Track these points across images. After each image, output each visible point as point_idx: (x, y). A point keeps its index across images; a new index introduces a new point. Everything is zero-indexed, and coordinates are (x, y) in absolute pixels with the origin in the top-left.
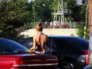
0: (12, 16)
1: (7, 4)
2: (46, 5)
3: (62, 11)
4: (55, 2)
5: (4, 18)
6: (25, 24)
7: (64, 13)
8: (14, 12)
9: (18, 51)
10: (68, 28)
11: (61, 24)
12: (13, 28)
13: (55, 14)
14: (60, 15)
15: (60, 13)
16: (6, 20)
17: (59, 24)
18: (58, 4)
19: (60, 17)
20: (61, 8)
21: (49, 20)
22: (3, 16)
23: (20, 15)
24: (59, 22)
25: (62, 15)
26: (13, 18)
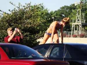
0: (29, 23)
1: (24, 12)
2: (65, 16)
3: (80, 21)
4: (74, 12)
5: (22, 26)
6: (41, 31)
7: (82, 23)
8: (31, 20)
9: (32, 56)
10: (85, 37)
11: (79, 34)
12: (30, 35)
13: (73, 24)
14: (78, 25)
15: (78, 23)
16: (23, 27)
17: (77, 33)
18: (77, 14)
19: (77, 27)
20: (79, 18)
21: (68, 29)
22: (20, 24)
23: (36, 23)
24: (77, 31)
25: (80, 25)
26: (29, 26)
